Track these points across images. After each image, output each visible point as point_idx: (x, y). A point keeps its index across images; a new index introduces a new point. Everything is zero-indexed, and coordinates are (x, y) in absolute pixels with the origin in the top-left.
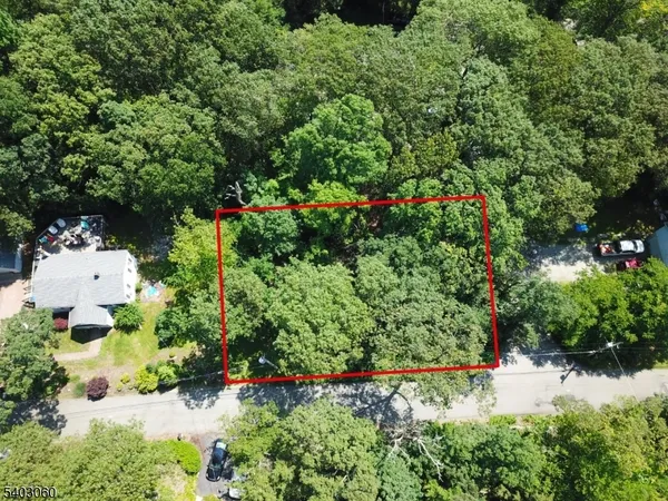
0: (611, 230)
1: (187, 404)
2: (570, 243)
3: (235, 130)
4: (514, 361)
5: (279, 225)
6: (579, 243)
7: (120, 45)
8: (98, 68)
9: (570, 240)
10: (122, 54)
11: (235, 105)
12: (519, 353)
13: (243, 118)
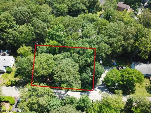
0: (122, 65)
1: (16, 90)
2: (112, 67)
3: (38, 32)
4: (96, 90)
5: (42, 49)
6: (114, 67)
7: (19, 15)
8: (14, 19)
9: (112, 66)
10: (19, 16)
11: (39, 27)
12: (97, 88)
13: (40, 29)
